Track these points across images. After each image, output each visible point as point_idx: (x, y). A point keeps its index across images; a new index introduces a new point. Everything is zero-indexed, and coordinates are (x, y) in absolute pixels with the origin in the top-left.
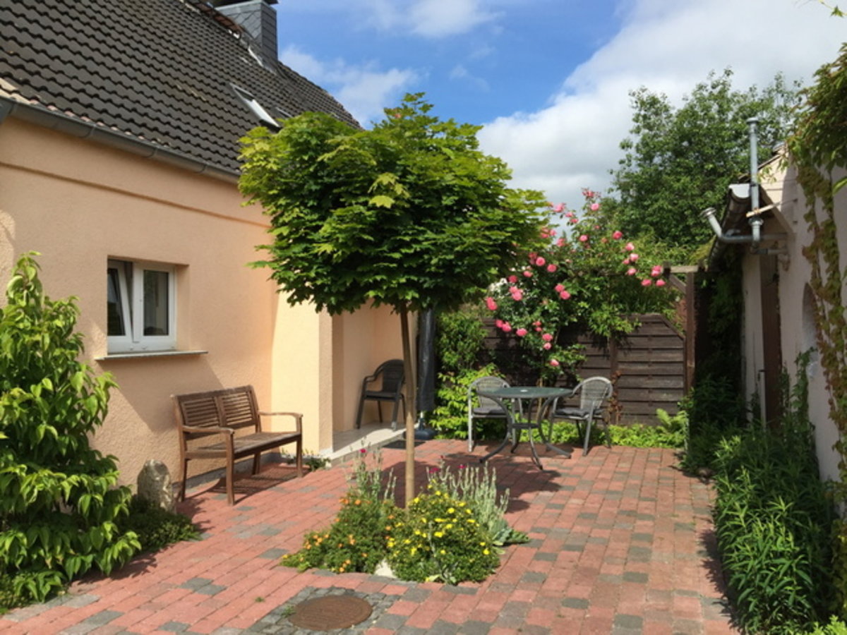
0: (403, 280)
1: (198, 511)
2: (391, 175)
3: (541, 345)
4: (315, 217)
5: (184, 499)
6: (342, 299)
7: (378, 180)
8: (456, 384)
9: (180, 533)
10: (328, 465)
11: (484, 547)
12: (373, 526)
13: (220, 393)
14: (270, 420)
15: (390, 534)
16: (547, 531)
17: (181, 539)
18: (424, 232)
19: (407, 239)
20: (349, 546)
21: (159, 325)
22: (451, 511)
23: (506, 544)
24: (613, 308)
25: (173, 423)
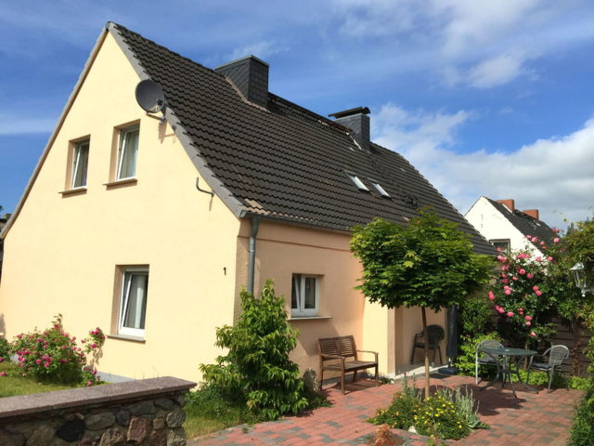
0: (419, 297)
1: (328, 396)
2: (413, 252)
3: (524, 323)
4: (381, 266)
5: (321, 390)
6: (393, 303)
7: (408, 254)
8: (472, 343)
9: (322, 403)
10: (392, 382)
11: (459, 425)
12: (408, 410)
13: (338, 339)
14: (361, 355)
15: (416, 414)
16: (501, 425)
17: (323, 406)
18: (429, 275)
19: (420, 279)
20: (397, 416)
21: (311, 303)
22: (444, 405)
23: (475, 428)
24: (574, 302)
25: (316, 352)
